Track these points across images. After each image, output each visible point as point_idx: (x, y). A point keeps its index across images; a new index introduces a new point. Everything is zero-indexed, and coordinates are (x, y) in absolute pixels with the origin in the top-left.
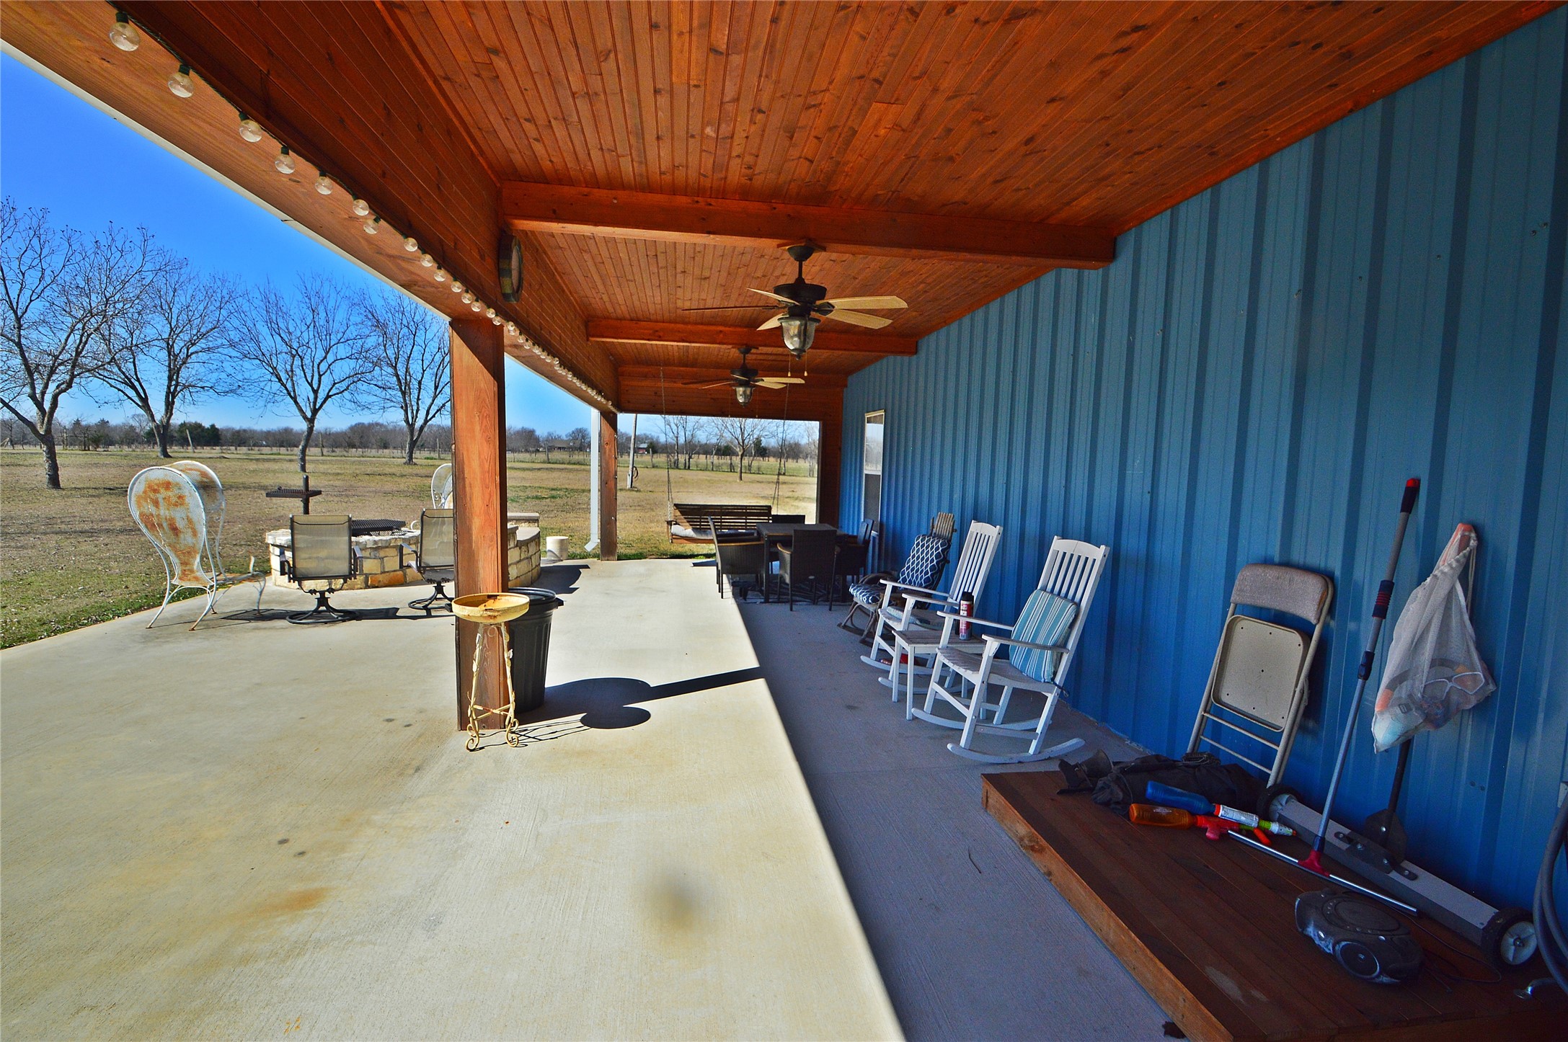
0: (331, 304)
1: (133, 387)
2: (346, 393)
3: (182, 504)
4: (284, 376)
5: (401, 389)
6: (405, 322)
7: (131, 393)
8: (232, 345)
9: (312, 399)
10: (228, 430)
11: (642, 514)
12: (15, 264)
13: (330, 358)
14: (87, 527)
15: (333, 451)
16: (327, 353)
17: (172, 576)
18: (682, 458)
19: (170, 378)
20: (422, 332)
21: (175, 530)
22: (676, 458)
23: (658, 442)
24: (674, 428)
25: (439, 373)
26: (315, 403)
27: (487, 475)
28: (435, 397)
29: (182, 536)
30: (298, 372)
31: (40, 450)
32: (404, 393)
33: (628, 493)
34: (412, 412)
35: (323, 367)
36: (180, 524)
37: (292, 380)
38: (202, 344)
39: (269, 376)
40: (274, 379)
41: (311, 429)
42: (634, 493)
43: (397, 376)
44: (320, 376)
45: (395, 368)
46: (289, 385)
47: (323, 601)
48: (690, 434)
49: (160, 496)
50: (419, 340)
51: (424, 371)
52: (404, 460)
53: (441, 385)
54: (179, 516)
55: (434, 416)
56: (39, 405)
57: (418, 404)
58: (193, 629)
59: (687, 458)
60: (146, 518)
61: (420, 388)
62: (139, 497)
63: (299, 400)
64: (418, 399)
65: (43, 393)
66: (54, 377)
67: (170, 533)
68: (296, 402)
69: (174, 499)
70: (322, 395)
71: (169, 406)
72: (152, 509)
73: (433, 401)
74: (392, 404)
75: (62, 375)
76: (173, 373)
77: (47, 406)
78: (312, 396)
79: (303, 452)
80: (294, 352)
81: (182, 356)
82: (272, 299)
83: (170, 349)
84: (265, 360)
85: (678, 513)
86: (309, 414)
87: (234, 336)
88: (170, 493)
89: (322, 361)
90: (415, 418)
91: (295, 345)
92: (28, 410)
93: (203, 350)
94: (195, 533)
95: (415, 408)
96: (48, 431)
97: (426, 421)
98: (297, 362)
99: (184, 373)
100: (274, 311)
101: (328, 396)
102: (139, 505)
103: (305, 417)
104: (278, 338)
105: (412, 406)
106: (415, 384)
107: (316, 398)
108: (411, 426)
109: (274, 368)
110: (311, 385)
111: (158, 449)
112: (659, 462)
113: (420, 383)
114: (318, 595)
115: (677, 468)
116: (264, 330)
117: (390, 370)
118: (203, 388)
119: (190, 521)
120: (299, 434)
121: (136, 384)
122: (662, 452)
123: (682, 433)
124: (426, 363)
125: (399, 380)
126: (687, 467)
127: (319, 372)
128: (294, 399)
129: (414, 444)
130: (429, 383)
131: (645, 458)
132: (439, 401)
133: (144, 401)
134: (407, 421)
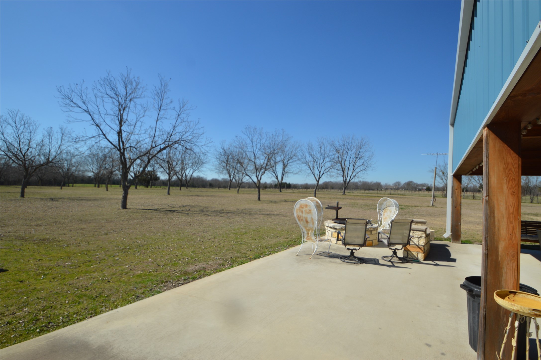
0: (326, 145)
1: (275, 173)
2: (328, 172)
3: (310, 213)
4: (312, 168)
5: (342, 170)
6: (345, 149)
7: (274, 175)
8: (299, 159)
10: (292, 184)
12: (255, 143)
13: (325, 162)
14: (268, 213)
16: (323, 160)
17: (304, 238)
19: (283, 170)
20: (351, 152)
21: (307, 222)
25: (355, 164)
26: (319, 176)
27: (511, 215)
28: (353, 172)
29: (309, 224)
30: (316, 167)
31: (257, 189)
32: (343, 172)
35: (322, 164)
36: (309, 220)
37: (314, 169)
38: (290, 161)
40: (309, 169)
41: (318, 184)
42: (435, 208)
43: (341, 166)
44: (321, 167)
45: (341, 164)
46: (313, 171)
47: (352, 253)
49: (304, 210)
50: (349, 154)
51: (350, 164)
52: (342, 193)
53: (355, 168)
54: (309, 217)
55: (352, 178)
56: (258, 178)
58: (310, 259)
60: (299, 217)
61: (348, 170)
62: (297, 210)
63: (315, 175)
64: (348, 173)
65: (259, 175)
66: (261, 171)
67: (305, 223)
68: (314, 176)
69: (308, 211)
70: (321, 173)
71: (282, 178)
72: (301, 214)
73: (352, 174)
74: (340, 175)
75: (263, 170)
76: (284, 169)
77: (259, 179)
78: (319, 174)
79: (315, 190)
80: (314, 160)
81: (286, 164)
82: (310, 145)
83: (283, 162)
84: (307, 163)
86: (318, 179)
87: (300, 157)
88: (307, 209)
90: (346, 179)
91: (315, 158)
92: (255, 180)
93: (291, 162)
94: (313, 223)
95: (346, 176)
96: (259, 185)
97: (350, 180)
98: (315, 164)
99: (286, 169)
100: (310, 148)
101: (323, 174)
102: (297, 212)
103: (317, 180)
104: (311, 157)
106: (346, 168)
108: (345, 182)
109: (309, 166)
110: (319, 170)
111: (279, 190)
113: (348, 168)
114: (351, 251)
116: (307, 155)
118: (290, 173)
119: (312, 219)
120: (315, 185)
121: (275, 172)
124: (351, 161)
128: (314, 175)
129: (345, 188)
130: (351, 168)
131: (423, 193)
132: (354, 174)
133: (277, 177)
134: (344, 180)
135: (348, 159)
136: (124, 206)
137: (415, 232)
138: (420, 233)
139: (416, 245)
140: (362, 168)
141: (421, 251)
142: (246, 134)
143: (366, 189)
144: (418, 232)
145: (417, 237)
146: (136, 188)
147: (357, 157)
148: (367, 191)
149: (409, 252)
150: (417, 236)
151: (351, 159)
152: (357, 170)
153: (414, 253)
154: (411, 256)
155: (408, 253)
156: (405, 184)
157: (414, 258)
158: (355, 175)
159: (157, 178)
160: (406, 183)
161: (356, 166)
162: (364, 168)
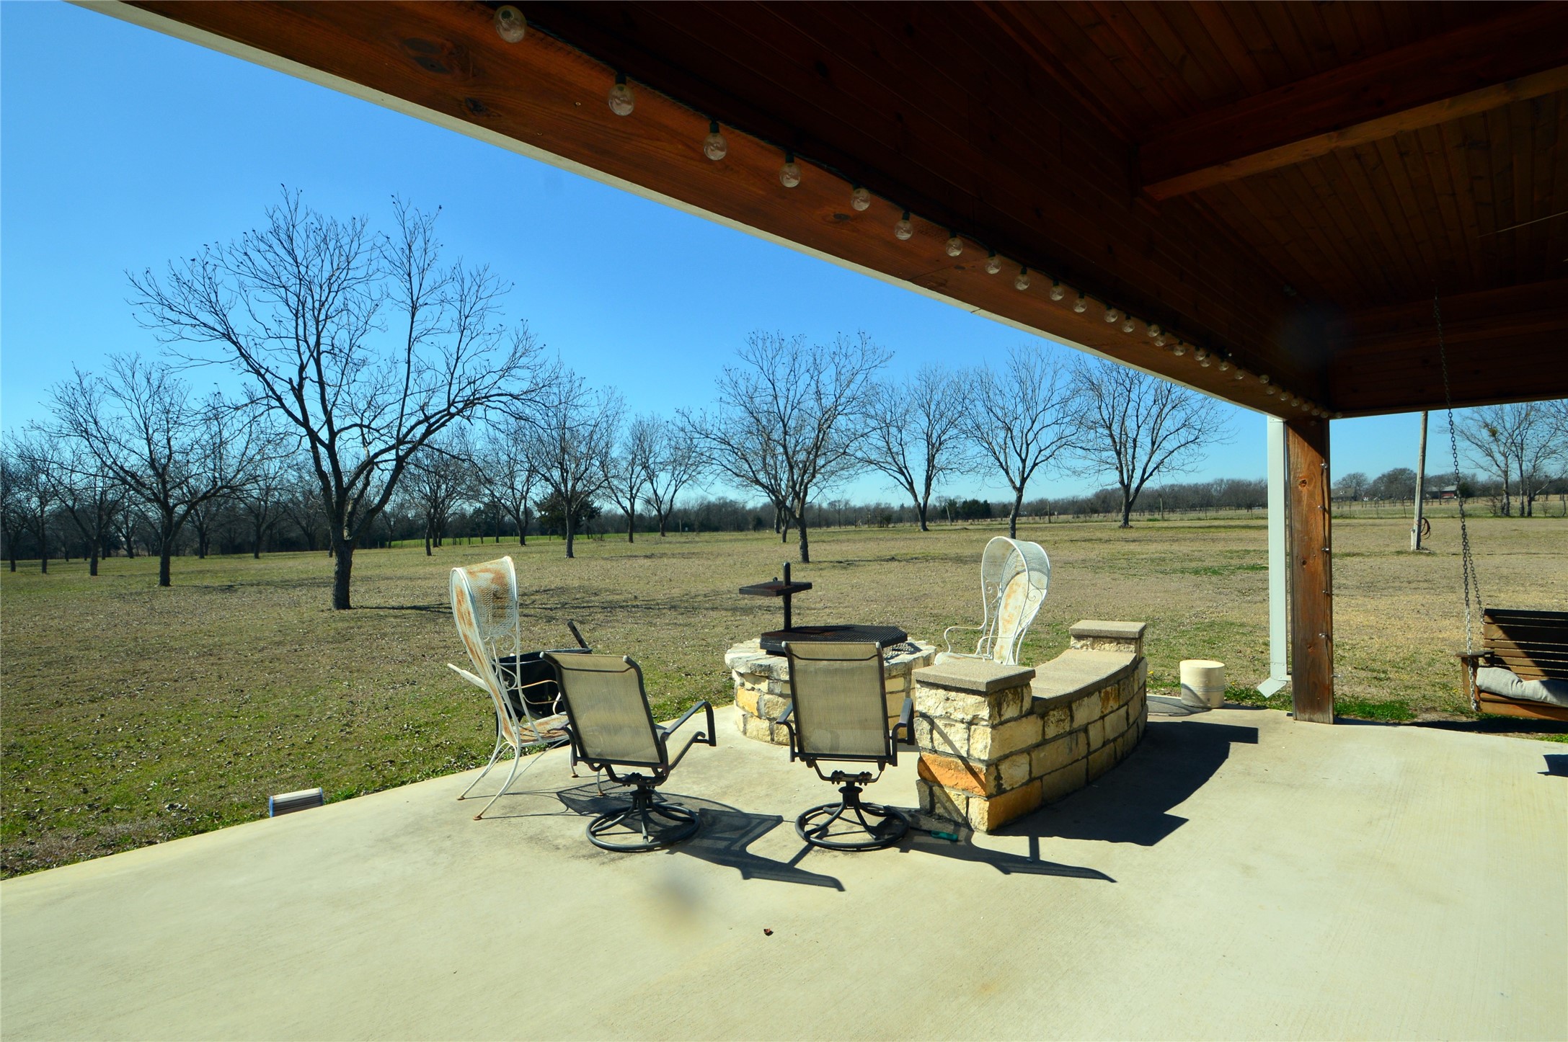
1: (903, 473)
2: (1051, 460)
4: (998, 451)
5: (1116, 448)
7: (902, 479)
9: (1021, 469)
11: (1429, 598)
13: (1036, 427)
15: (1078, 517)
16: (1033, 422)
18: (1516, 502)
19: (929, 464)
20: (1137, 387)
22: (1505, 500)
23: (1475, 483)
24: (1500, 458)
25: (1157, 427)
26: (1023, 472)
28: (1153, 452)
31: (794, 530)
32: (1119, 453)
33: (1412, 558)
34: (1128, 471)
35: (1031, 436)
37: (1005, 452)
38: (950, 434)
39: (985, 452)
40: (990, 454)
41: (1020, 498)
42: (1423, 557)
43: (1111, 436)
44: (1028, 445)
45: (1110, 428)
46: (1002, 459)
48: (1530, 465)
50: (1134, 396)
51: (1139, 427)
52: (1119, 524)
53: (1159, 440)
54: (474, 641)
55: (1151, 474)
57: (1133, 463)
59: (1526, 499)
61: (1135, 447)
63: (1010, 471)
64: (1134, 457)
68: (1007, 474)
69: (468, 616)
70: (1029, 463)
71: (928, 487)
73: (1150, 458)
74: (1108, 466)
76: (930, 460)
78: (1021, 466)
79: (1013, 521)
80: (1007, 426)
81: (937, 444)
83: (929, 439)
85: (1497, 633)
86: (1018, 484)
88: (464, 607)
89: (1029, 431)
90: (1130, 478)
93: (951, 438)
95: (1131, 468)
97: (1143, 481)
99: (938, 458)
101: (1035, 464)
103: (1014, 487)
104: (994, 415)
105: (1127, 465)
106: (1130, 443)
107: (1024, 468)
108: (1126, 487)
109: (990, 444)
110: (1020, 456)
111: (920, 524)
112: (1475, 509)
113: (1135, 440)
115: (1508, 515)
117: (1106, 432)
118: (951, 469)
120: (1010, 504)
121: (905, 471)
122: (1480, 496)
123: (1514, 466)
124: (1142, 418)
125: (1114, 442)
126: (1526, 513)
127: (1027, 442)
128: (1006, 471)
129: (1129, 507)
130: (1144, 440)
131: (1444, 506)
132: (1157, 458)
133: (911, 484)
134: (1122, 482)
135: (1131, 411)
136: (342, 601)
137: (952, 694)
138: (973, 699)
139: (961, 758)
140: (1184, 435)
141: (979, 789)
142: (751, 357)
143: (1239, 506)
144: (963, 695)
145: (962, 721)
146: (523, 543)
147: (1164, 401)
148: (1244, 512)
149: (936, 789)
150: (959, 716)
151: (1143, 411)
152: (1167, 445)
153: (952, 794)
154: (945, 808)
155: (932, 794)
156: (1380, 478)
157: (955, 817)
158: (1162, 462)
159: (594, 513)
160: (1384, 476)
161: (1163, 433)
162: (1191, 438)
